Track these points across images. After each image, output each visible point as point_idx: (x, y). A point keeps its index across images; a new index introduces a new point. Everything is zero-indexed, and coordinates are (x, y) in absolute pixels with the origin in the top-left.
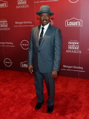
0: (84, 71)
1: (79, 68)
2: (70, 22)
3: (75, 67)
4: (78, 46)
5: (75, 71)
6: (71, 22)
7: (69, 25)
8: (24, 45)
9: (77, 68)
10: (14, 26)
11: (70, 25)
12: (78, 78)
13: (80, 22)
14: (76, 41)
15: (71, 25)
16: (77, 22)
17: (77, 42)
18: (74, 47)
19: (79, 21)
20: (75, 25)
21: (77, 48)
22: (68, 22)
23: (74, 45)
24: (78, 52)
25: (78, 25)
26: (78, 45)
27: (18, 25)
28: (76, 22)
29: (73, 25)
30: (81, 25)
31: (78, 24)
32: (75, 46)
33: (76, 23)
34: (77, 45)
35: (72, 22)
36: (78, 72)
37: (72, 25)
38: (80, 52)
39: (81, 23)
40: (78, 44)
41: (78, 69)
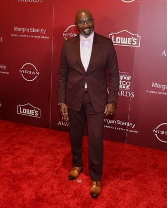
0: (136, 132)
1: (128, 124)
2: (117, 38)
3: (120, 122)
4: (128, 84)
5: (120, 129)
6: (120, 38)
7: (115, 42)
8: (26, 72)
9: (124, 124)
10: (12, 35)
11: (117, 42)
12: (124, 143)
13: (136, 39)
14: (126, 74)
15: (119, 42)
16: (131, 39)
17: (128, 75)
18: (121, 84)
19: (135, 37)
20: (127, 44)
21: (127, 87)
22: (113, 36)
23: (122, 81)
24: (128, 94)
25: (132, 45)
26: (128, 81)
27: (20, 33)
28: (129, 39)
29: (122, 42)
30: (137, 45)
31: (132, 42)
32: (124, 83)
33: (129, 41)
34: (126, 80)
35: (122, 38)
36: (125, 131)
37: (120, 44)
38: (132, 95)
39: (137, 41)
40: (128, 79)
41: (125, 127)
